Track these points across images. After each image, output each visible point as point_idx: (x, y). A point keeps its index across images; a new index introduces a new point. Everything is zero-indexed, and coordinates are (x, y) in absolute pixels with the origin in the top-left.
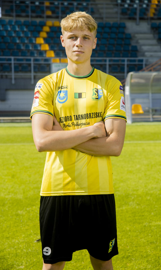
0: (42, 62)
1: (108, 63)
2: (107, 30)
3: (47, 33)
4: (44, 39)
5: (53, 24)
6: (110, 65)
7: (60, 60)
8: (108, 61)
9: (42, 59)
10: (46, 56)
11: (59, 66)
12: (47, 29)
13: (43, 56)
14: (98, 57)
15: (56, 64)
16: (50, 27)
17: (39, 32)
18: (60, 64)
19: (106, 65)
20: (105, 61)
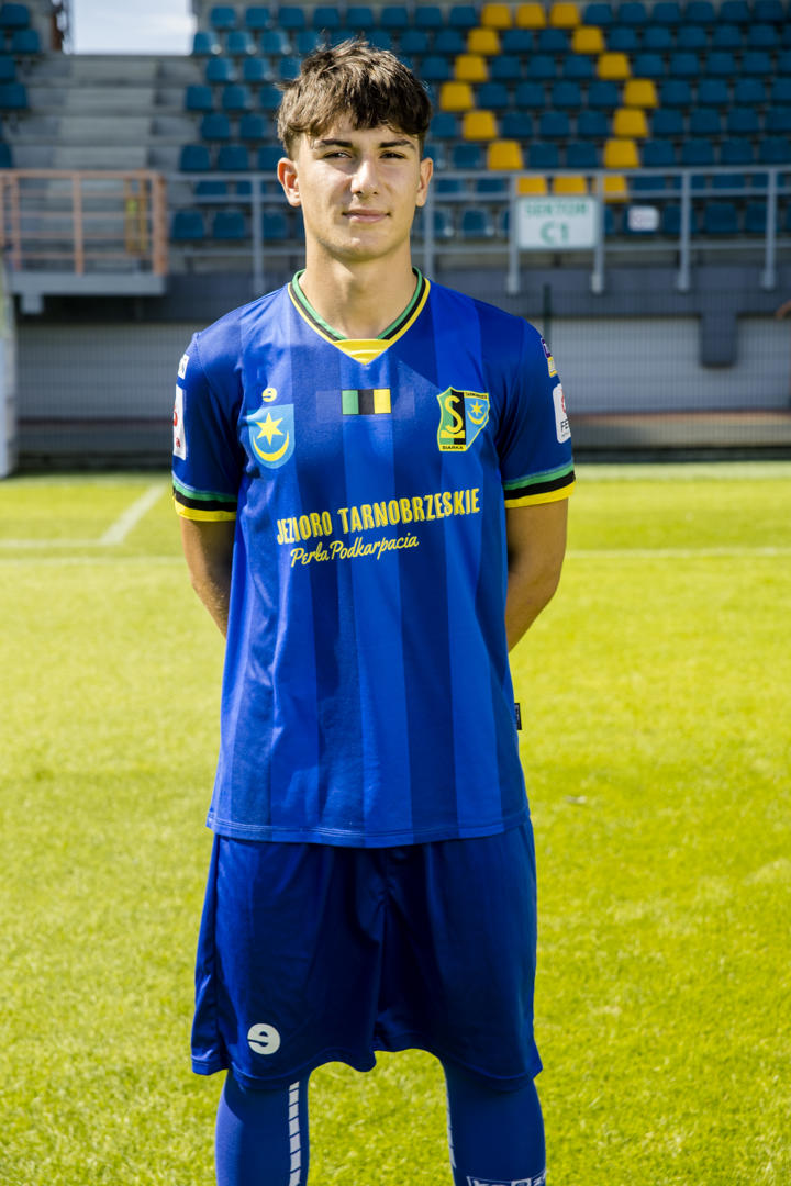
0: (467, 195)
1: (772, 190)
2: (766, 35)
3: (490, 60)
4: (476, 87)
5: (514, 18)
6: (782, 201)
7: (550, 181)
8: (772, 181)
9: (469, 181)
10: (484, 168)
11: (549, 210)
12: (485, 41)
13: (472, 168)
14: (724, 163)
15: (533, 203)
16: (502, 33)
17: (451, 57)
18: (553, 202)
19: (764, 198)
20: (762, 180)
